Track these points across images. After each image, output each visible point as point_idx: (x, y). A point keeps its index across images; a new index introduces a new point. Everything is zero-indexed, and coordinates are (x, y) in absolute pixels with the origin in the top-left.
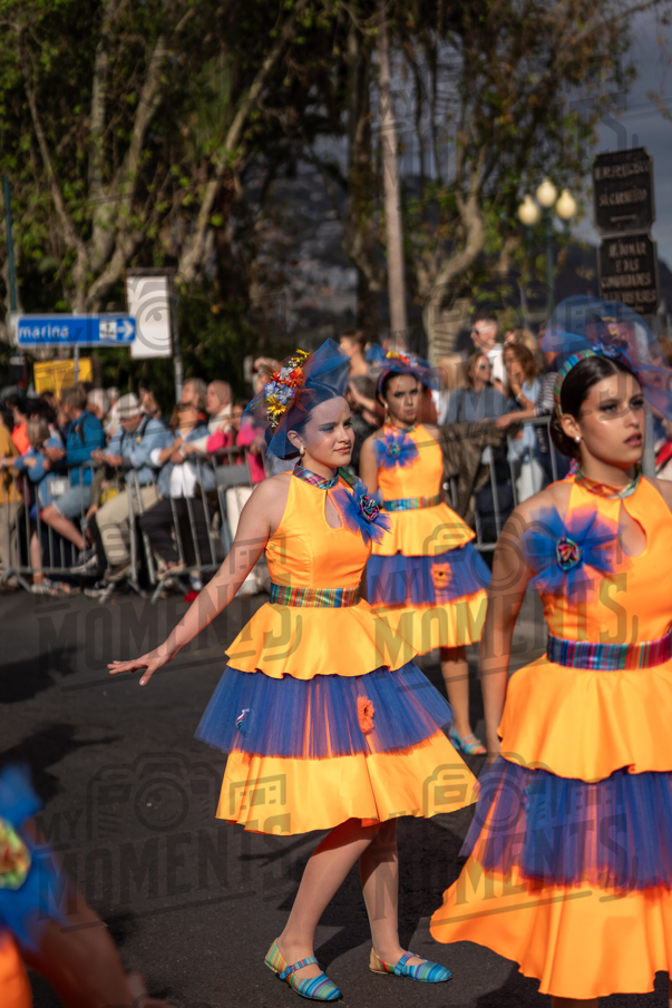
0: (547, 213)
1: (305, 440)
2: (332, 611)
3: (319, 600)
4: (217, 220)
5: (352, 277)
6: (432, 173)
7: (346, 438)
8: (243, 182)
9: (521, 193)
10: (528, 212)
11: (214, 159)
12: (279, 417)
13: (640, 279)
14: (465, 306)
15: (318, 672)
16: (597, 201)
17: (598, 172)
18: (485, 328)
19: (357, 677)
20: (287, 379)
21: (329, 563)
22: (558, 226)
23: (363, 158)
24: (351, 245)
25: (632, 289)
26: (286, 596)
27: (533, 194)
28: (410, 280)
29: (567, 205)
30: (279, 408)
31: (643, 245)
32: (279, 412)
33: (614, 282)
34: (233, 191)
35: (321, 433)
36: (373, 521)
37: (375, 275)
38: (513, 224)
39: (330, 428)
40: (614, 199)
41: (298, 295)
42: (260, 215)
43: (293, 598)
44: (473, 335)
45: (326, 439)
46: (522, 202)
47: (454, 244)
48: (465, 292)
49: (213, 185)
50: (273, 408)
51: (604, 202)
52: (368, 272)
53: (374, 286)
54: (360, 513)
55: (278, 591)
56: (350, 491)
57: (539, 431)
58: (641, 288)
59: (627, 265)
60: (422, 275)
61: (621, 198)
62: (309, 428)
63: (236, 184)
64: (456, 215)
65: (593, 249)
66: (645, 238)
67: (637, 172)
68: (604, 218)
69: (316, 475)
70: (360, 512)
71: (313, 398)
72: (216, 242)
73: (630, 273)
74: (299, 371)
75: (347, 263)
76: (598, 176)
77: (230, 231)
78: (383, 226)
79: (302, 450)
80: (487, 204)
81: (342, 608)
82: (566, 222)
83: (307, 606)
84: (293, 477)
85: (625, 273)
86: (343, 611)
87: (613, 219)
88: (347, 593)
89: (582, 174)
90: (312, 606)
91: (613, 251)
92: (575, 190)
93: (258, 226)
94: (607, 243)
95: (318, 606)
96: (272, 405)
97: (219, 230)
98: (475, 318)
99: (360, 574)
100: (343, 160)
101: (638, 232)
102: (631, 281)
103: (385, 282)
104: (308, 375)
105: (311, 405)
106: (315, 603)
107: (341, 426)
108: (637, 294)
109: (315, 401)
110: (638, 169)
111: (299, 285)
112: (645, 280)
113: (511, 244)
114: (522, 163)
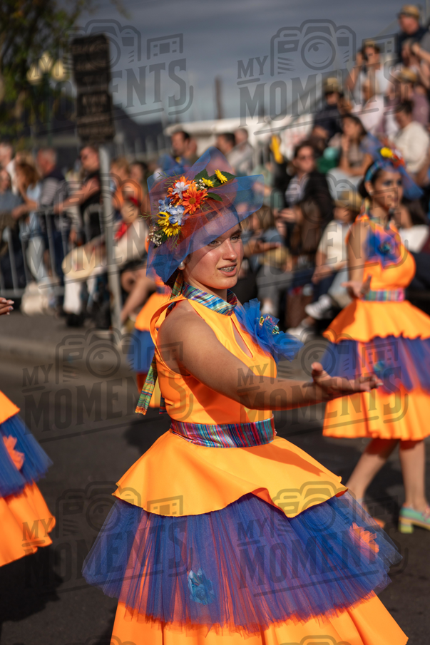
0: (46, 76)
9: (28, 63)
10: (34, 76)
16: (75, 68)
17: (74, 49)
25: (97, 124)
27: (36, 61)
29: (60, 71)
31: (105, 97)
33: (86, 120)
40: (85, 67)
46: (29, 69)
51: (79, 68)
58: (102, 124)
59: (94, 109)
66: (105, 93)
68: (80, 78)
73: (96, 114)
76: (75, 52)
85: (92, 114)
87: (85, 79)
91: (84, 100)
94: (81, 95)
101: (102, 88)
102: (96, 119)
108: (100, 128)
110: (100, 47)
113: (22, 96)
114: (29, 43)
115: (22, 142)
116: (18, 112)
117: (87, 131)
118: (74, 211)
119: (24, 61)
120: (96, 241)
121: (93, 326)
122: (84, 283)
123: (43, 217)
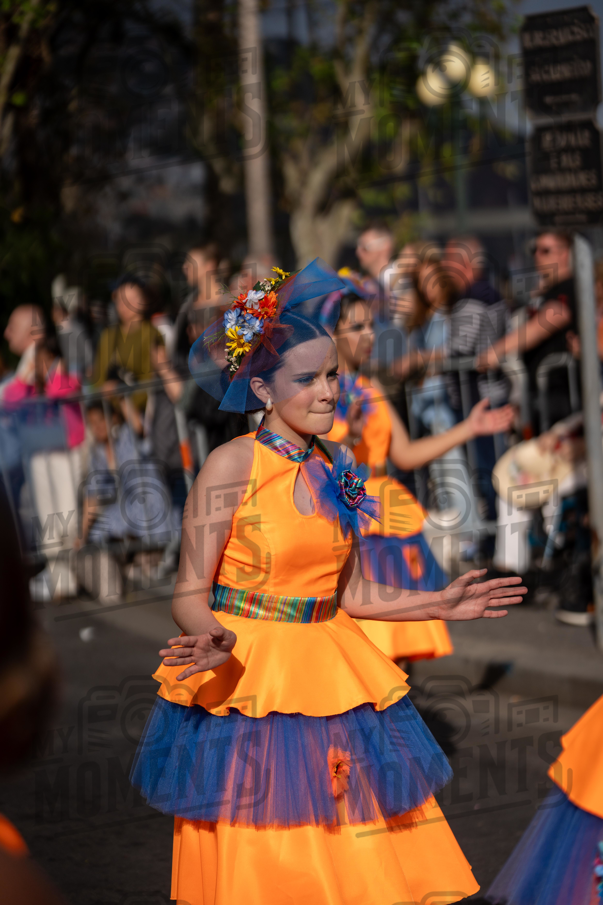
0: (457, 90)
1: (274, 392)
2: (299, 628)
3: (282, 612)
4: (19, 99)
5: (196, 173)
6: (303, 34)
7: (328, 395)
8: (54, 46)
9: (421, 63)
10: (432, 88)
11: (16, 19)
12: (240, 357)
13: (582, 179)
14: (346, 213)
15: (275, 709)
16: (527, 75)
17: (527, 37)
18: (375, 244)
19: (329, 718)
20: (256, 307)
21: (297, 562)
22: (473, 109)
23: (212, 16)
24: (196, 132)
25: (572, 192)
26: (237, 603)
27: (438, 64)
28: (276, 179)
29: (483, 79)
30: (241, 345)
31: (587, 134)
32: (240, 350)
33: (549, 182)
34: (40, 60)
35: (296, 385)
36: (358, 507)
37: (228, 171)
38: (411, 104)
39: (308, 379)
40: (547, 72)
41: (124, 196)
42: (74, 92)
43: (247, 607)
44: (360, 251)
45: (302, 393)
46: (423, 74)
47: (333, 129)
48: (348, 194)
49: (14, 52)
50: (234, 345)
51: (536, 77)
52: (219, 165)
53: (227, 185)
54: (340, 497)
55: (226, 594)
56: (330, 466)
57: (448, 380)
58: (583, 191)
59: (566, 160)
60: (291, 172)
61: (559, 73)
62: (279, 377)
63: (44, 52)
64: (336, 93)
65: (520, 139)
66: (590, 125)
67: (578, 37)
68: (535, 97)
69: (289, 442)
70: (341, 495)
71: (289, 335)
72: (17, 128)
73: (570, 170)
74: (273, 297)
75: (190, 154)
76: (528, 44)
77: (35, 114)
78: (240, 105)
79: (269, 406)
80: (376, 76)
81: (313, 624)
82: (483, 101)
83: (265, 618)
84: (257, 443)
85: (562, 170)
86: (313, 629)
87: (548, 100)
88: (321, 602)
89: (502, 38)
90: (272, 619)
91: (548, 138)
92: (494, 59)
93: (73, 106)
94: (540, 131)
95: (280, 619)
96: (232, 340)
97: (20, 112)
98: (362, 229)
99: (335, 578)
100: (186, 18)
101: (578, 116)
102: (570, 181)
103: (242, 179)
104: (284, 303)
105: (285, 346)
106: (276, 614)
107: (323, 377)
108: (579, 199)
109: (293, 341)
110: (580, 34)
111: (125, 183)
112: (589, 180)
113: (407, 131)
114: (423, 24)
115: (406, 222)
116: (399, 162)
117: (550, 204)
118: (514, 366)
119: (413, 59)
120: (561, 429)
121: (554, 600)
122: (536, 512)
123: (455, 375)
